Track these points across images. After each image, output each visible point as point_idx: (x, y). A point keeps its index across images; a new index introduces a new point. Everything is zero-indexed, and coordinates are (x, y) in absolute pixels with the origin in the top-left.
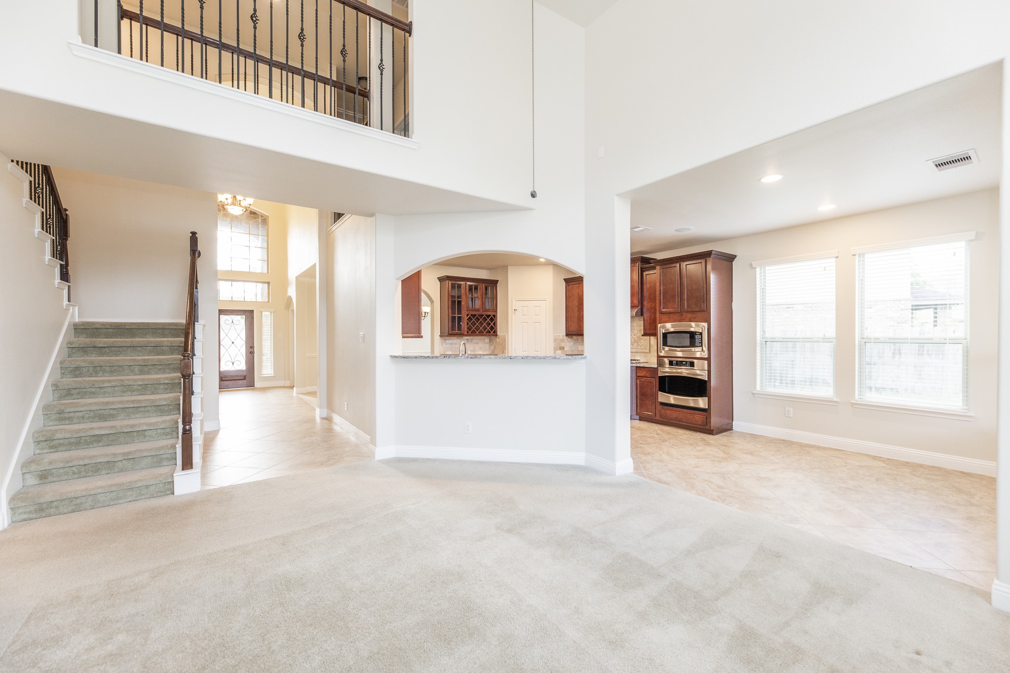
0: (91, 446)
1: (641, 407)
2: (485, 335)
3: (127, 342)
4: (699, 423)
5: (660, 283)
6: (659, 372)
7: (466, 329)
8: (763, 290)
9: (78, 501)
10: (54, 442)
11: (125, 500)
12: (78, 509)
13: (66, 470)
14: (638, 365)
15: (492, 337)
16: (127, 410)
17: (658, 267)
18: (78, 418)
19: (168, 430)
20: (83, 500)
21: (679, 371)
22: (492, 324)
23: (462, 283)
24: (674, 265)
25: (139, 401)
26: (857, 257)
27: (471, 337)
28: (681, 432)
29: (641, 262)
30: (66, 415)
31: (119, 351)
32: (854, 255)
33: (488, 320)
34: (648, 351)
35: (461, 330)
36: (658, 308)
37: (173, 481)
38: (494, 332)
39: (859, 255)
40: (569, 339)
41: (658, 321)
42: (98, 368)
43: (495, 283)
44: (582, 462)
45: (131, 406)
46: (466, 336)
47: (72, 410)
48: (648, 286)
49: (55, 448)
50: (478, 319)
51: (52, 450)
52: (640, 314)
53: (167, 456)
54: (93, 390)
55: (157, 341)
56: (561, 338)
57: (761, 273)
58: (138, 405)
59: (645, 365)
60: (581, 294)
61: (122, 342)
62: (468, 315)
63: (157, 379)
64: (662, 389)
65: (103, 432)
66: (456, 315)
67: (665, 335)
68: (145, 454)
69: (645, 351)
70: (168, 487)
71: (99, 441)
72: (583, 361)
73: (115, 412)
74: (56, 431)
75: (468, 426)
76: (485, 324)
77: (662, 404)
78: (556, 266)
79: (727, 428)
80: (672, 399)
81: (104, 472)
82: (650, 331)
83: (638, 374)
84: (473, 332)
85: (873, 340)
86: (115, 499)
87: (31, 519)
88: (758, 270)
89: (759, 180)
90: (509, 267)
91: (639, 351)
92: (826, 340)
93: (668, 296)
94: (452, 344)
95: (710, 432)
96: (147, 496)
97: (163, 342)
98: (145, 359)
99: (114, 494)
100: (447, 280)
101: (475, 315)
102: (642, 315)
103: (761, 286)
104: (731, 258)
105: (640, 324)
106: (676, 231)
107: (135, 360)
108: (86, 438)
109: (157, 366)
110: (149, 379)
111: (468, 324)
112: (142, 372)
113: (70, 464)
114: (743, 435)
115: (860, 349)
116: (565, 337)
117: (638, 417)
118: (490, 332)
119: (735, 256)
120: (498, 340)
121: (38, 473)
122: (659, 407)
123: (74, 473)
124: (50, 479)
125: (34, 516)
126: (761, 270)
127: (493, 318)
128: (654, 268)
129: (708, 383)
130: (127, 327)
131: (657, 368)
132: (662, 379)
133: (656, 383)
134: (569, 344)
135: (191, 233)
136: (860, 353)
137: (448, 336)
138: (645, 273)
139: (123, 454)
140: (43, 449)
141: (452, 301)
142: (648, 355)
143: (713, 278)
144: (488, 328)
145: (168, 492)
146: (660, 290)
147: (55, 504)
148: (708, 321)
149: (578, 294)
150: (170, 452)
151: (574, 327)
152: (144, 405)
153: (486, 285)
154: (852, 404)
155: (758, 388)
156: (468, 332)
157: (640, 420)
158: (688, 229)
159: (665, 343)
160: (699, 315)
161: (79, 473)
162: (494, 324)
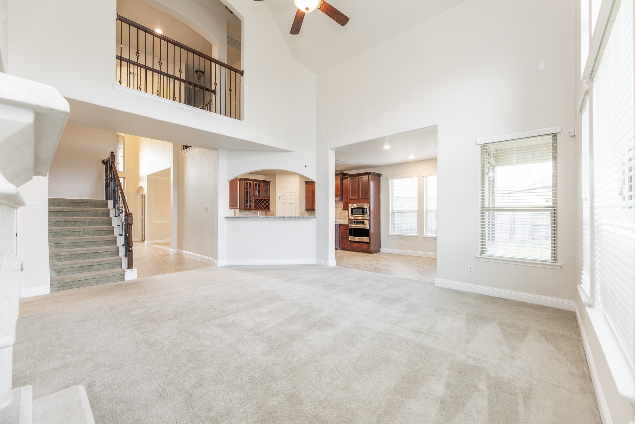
0: (76, 259)
1: (341, 243)
2: (263, 210)
3: (80, 209)
4: (366, 249)
5: (350, 185)
6: (349, 226)
7: (253, 207)
8: (392, 189)
9: (81, 282)
10: (59, 257)
11: (101, 283)
12: (80, 286)
13: (69, 269)
14: (340, 224)
15: (267, 211)
16: (90, 242)
17: (349, 178)
18: (65, 246)
19: (113, 252)
20: (83, 282)
21: (358, 225)
22: (267, 204)
23: (252, 182)
24: (356, 177)
25: (96, 238)
26: (425, 177)
27: (256, 211)
28: (358, 253)
29: (342, 175)
30: (60, 245)
31: (75, 214)
32: (423, 177)
33: (265, 202)
34: (345, 217)
35: (251, 207)
36: (349, 197)
37: (124, 274)
38: (268, 208)
39: (426, 177)
40: (307, 212)
41: (349, 203)
42: (68, 223)
43: (268, 183)
44: (315, 263)
45: (93, 240)
46: (253, 210)
47: (64, 242)
48: (345, 186)
49: (59, 260)
50: (260, 202)
51: (57, 261)
52: (341, 200)
53: (117, 263)
54: (69, 233)
55: (96, 209)
56: (303, 211)
57: (391, 182)
58: (96, 240)
59: (343, 224)
60: (314, 189)
61: (77, 209)
62: (254, 199)
63: (101, 228)
64: (351, 234)
65: (83, 253)
66: (248, 199)
67: (352, 209)
68: (107, 262)
69: (344, 217)
70: (121, 277)
71: (81, 257)
72: (315, 219)
73: (83, 244)
74: (60, 251)
75: (263, 249)
76: (263, 204)
77: (351, 241)
78: (302, 176)
79: (378, 251)
80: (357, 239)
81: (87, 271)
82: (345, 208)
83: (340, 228)
84: (257, 208)
85: (430, 211)
86: (97, 282)
87: (59, 290)
88: (390, 181)
89: (383, 147)
90: (277, 175)
91: (341, 217)
92: (414, 212)
93: (353, 192)
94: (246, 214)
95: (370, 252)
96: (112, 281)
97: (99, 210)
98: (92, 218)
99: (97, 279)
100: (244, 180)
101: (258, 199)
102: (342, 200)
103: (391, 188)
104: (380, 175)
105: (341, 205)
106: (356, 162)
107: (87, 218)
108: (74, 255)
109: (98, 222)
110: (97, 228)
111: (254, 204)
112: (90, 225)
113: (72, 266)
114: (384, 253)
115: (426, 215)
116: (305, 211)
117: (340, 249)
118: (266, 208)
119: (381, 174)
120: (270, 213)
121: (57, 270)
122: (349, 243)
123: (73, 271)
124: (62, 273)
125: (61, 289)
126: (391, 181)
127: (268, 201)
128: (347, 178)
129: (369, 231)
130: (77, 202)
131: (348, 225)
132: (351, 230)
133: (348, 232)
134: (307, 214)
135: (111, 152)
136: (426, 216)
137: (244, 210)
138: (343, 180)
139: (97, 262)
140: (53, 260)
141: (246, 191)
142: (345, 219)
143: (372, 184)
144: (265, 206)
145: (121, 279)
146: (350, 188)
147: (70, 283)
148: (369, 203)
149: (312, 189)
150: (119, 262)
151: (309, 206)
152: (98, 240)
153: (264, 183)
154: (423, 237)
155: (390, 233)
156: (254, 208)
157: (341, 250)
158: (360, 162)
159: (352, 213)
160: (366, 200)
161: (76, 270)
162: (268, 204)
